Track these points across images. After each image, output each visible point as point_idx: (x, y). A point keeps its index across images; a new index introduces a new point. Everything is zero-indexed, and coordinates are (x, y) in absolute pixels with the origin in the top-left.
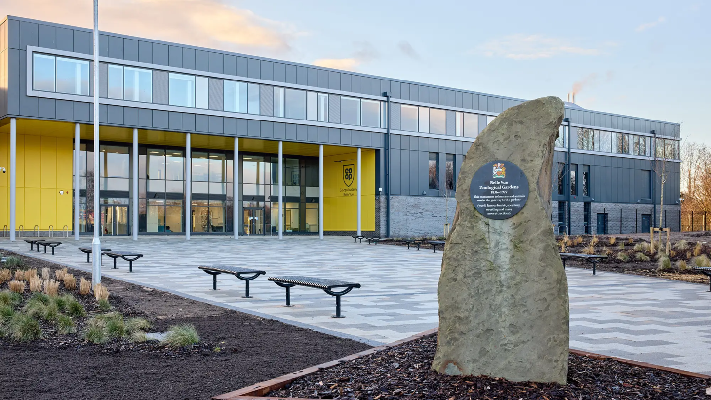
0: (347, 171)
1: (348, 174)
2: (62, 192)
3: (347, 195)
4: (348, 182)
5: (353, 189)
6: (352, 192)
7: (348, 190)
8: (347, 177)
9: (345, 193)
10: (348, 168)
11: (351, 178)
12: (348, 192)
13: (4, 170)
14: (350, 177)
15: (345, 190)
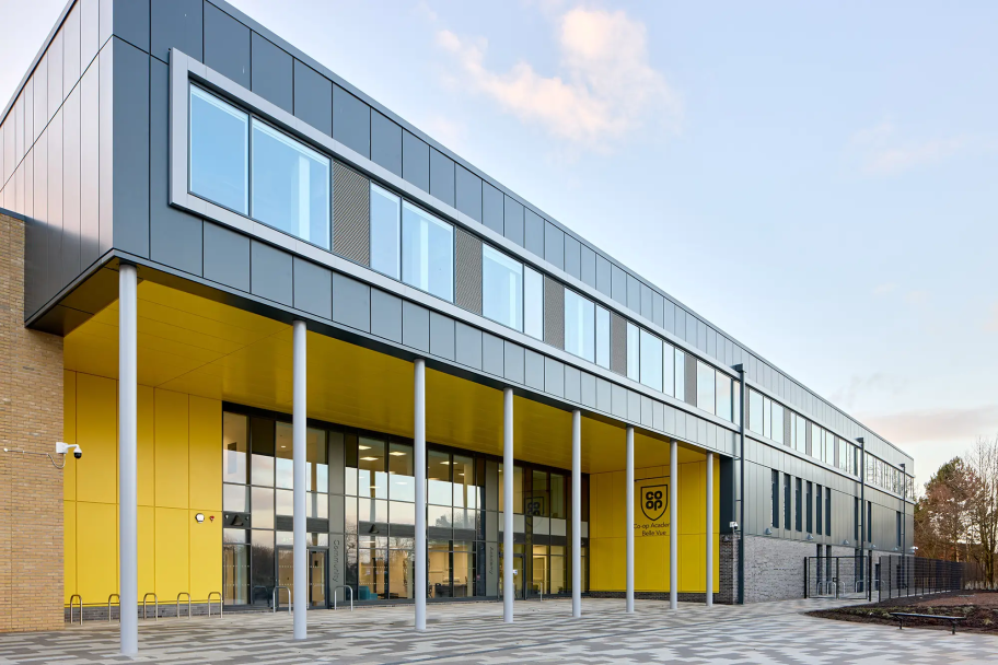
0: (650, 496)
1: (654, 500)
2: (200, 518)
3: (651, 533)
4: (652, 513)
5: (664, 525)
6: (661, 530)
7: (653, 526)
8: (650, 505)
9: (648, 530)
10: (654, 490)
11: (660, 507)
12: (653, 530)
13: (78, 450)
14: (658, 504)
15: (646, 527)
